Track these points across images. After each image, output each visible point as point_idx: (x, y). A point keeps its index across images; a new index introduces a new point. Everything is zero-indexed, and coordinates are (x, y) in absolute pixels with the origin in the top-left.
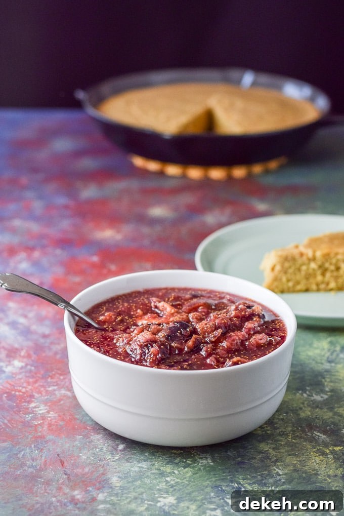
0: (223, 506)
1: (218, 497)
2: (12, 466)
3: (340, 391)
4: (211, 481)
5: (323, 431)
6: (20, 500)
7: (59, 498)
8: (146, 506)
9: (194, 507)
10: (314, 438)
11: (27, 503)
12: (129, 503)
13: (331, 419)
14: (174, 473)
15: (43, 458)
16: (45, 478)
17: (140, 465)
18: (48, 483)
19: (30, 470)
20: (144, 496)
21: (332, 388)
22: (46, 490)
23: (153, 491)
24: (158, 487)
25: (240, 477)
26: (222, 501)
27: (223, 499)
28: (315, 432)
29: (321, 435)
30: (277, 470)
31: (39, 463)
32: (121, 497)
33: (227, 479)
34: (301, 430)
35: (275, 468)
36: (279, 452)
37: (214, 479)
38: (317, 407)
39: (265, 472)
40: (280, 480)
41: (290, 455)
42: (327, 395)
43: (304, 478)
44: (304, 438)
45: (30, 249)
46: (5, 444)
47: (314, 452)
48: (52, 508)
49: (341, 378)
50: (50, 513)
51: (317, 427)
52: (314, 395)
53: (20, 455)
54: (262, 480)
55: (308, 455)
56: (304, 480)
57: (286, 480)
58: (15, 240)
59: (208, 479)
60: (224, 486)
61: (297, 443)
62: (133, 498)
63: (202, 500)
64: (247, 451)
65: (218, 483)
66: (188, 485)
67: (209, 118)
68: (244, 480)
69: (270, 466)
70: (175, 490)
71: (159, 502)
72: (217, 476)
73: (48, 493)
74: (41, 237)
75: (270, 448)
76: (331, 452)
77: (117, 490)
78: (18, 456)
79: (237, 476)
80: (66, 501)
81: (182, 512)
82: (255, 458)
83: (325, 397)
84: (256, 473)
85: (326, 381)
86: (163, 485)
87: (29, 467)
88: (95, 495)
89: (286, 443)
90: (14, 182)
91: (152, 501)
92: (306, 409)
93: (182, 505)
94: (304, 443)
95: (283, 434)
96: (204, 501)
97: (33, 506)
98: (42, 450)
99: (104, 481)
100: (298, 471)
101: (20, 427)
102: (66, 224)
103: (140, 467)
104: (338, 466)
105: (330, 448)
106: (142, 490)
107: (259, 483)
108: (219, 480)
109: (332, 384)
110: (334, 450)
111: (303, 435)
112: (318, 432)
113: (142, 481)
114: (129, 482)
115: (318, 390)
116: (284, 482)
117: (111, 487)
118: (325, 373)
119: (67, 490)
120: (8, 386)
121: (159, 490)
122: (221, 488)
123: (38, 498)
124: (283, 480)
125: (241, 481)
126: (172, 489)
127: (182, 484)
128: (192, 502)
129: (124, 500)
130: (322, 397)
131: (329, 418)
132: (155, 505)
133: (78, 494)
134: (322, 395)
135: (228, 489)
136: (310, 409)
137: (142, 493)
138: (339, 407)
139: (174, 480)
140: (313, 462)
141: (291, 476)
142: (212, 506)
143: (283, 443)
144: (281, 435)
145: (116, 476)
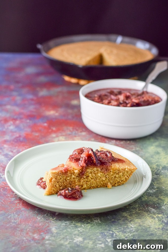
0: (105, 242)
1: (103, 238)
2: (5, 223)
3: (161, 188)
4: (99, 230)
5: (153, 207)
6: (8, 238)
7: (27, 238)
8: (68, 242)
9: (91, 243)
10: (148, 210)
11: (12, 240)
12: (60, 240)
13: (157, 202)
14: (82, 226)
15: (20, 219)
16: (20, 228)
17: (66, 222)
18: (22, 230)
19: (14, 224)
20: (68, 237)
21: (157, 187)
22: (21, 234)
23: (71, 235)
24: (74, 233)
25: (114, 228)
26: (105, 240)
27: (105, 239)
28: (149, 208)
29: (152, 209)
30: (131, 225)
31: (18, 221)
32: (57, 238)
33: (107, 229)
34: (143, 207)
35: (130, 224)
36: (132, 217)
37: (101, 229)
38: (150, 196)
39: (125, 226)
40: (132, 230)
41: (137, 218)
42: (155, 190)
43: (144, 229)
44: (144, 210)
45: (15, 120)
46: (2, 212)
47: (149, 217)
48: (24, 242)
49: (162, 182)
50: (23, 245)
51: (150, 205)
52: (149, 190)
53: (9, 217)
54: (124, 230)
55: (146, 218)
56: (144, 230)
57: (135, 230)
58: (8, 115)
59: (98, 229)
60: (105, 232)
61: (141, 213)
62: (62, 238)
63: (95, 239)
64: (117, 216)
65: (103, 231)
66: (88, 232)
67: (101, 58)
68: (115, 230)
69: (127, 223)
70: (82, 234)
71: (75, 240)
72: (102, 228)
73: (22, 235)
74: (20, 114)
75: (127, 215)
76: (157, 217)
77: (55, 234)
78: (8, 217)
79: (112, 228)
80: (30, 239)
81: (85, 245)
82: (121, 220)
83: (155, 191)
84: (121, 226)
85: (155, 183)
86: (76, 232)
87: (13, 223)
88: (44, 237)
89: (135, 213)
90: (7, 87)
91: (71, 240)
92: (145, 197)
93: (85, 241)
94: (144, 213)
95: (134, 208)
96: (96, 240)
97: (15, 241)
98: (19, 215)
99: (48, 230)
100: (141, 226)
101: (9, 204)
102: (32, 108)
103: (66, 223)
104: (160, 224)
105: (157, 215)
106: (66, 234)
107: (122, 231)
108: (103, 230)
109: (158, 185)
110: (158, 216)
111: (144, 209)
112: (151, 207)
113: (66, 230)
114: (60, 231)
115: (151, 188)
116: (134, 231)
117: (52, 233)
118: (154, 180)
119: (31, 234)
120: (4, 184)
121: (75, 234)
122: (104, 234)
123: (17, 238)
124: (134, 230)
125: (114, 231)
126: (81, 234)
127: (86, 232)
128: (90, 240)
129: (58, 239)
130: (153, 191)
131: (156, 201)
132: (73, 242)
133: (36, 236)
134: (153, 190)
135: (108, 234)
136: (147, 196)
137: (66, 236)
138: (161, 196)
139: (82, 230)
140: (148, 222)
141: (138, 228)
142: (100, 242)
143: (134, 213)
144: (133, 209)
145: (54, 227)
